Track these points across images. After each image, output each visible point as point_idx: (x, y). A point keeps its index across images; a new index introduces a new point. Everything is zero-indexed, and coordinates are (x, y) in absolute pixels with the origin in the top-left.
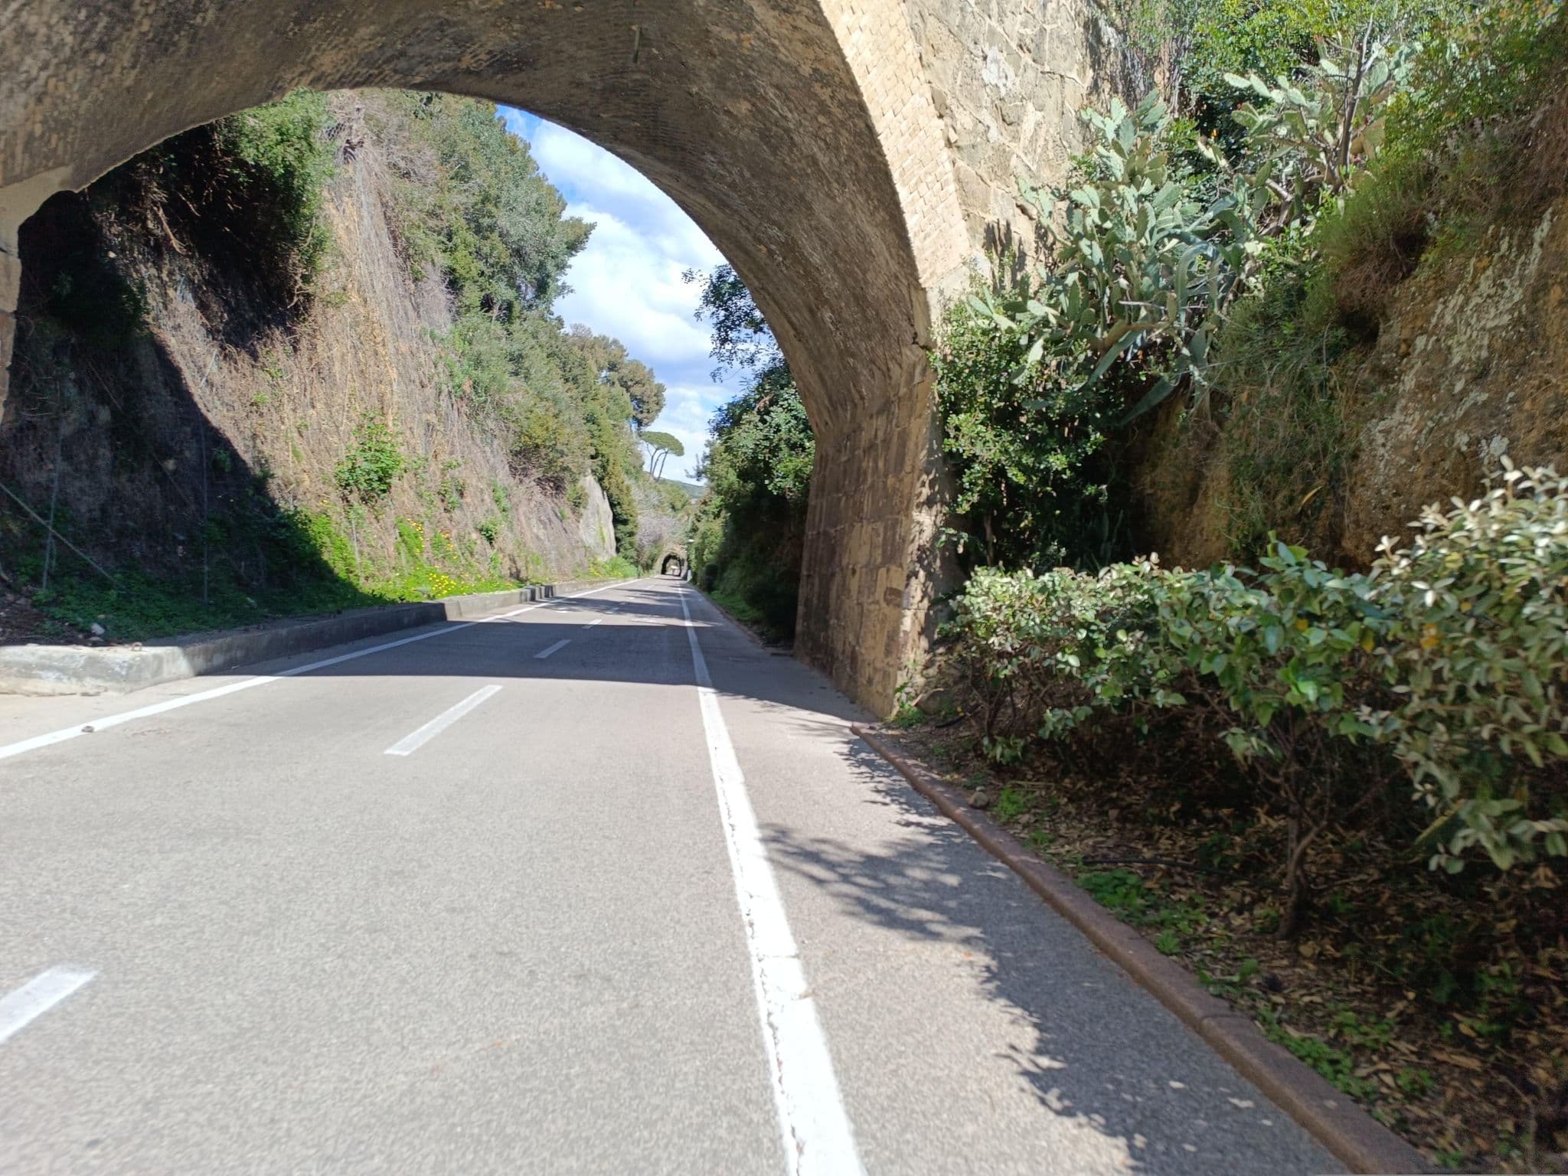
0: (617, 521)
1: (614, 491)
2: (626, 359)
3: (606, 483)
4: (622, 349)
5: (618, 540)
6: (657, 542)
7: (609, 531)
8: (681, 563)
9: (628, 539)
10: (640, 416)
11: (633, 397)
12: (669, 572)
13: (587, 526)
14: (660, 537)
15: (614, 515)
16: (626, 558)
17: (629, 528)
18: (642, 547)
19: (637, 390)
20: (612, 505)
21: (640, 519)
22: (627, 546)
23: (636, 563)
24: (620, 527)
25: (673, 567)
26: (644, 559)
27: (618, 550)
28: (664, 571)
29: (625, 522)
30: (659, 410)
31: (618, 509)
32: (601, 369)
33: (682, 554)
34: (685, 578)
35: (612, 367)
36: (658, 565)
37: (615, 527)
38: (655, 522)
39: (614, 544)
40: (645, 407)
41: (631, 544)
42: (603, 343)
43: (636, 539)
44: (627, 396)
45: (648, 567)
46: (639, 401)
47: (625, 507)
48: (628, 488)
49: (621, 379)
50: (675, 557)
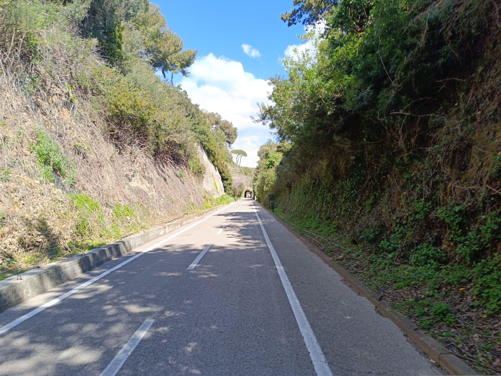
0: (223, 179)
1: (221, 167)
2: (222, 120)
3: (216, 163)
4: (220, 116)
5: (225, 187)
6: (241, 186)
7: (220, 184)
8: (251, 193)
9: (229, 186)
10: (229, 140)
11: (226, 134)
12: (247, 196)
13: (208, 182)
14: (242, 184)
15: (222, 177)
16: (229, 194)
17: (229, 182)
18: (235, 189)
19: (227, 131)
20: (220, 173)
21: (233, 178)
22: (229, 189)
23: (234, 196)
24: (225, 182)
25: (248, 195)
26: (237, 193)
27: (225, 191)
28: (245, 196)
29: (227, 180)
30: (236, 137)
31: (223, 174)
32: (213, 125)
33: (251, 190)
34: (254, 198)
35: (217, 123)
36: (243, 195)
37: (223, 182)
38: (239, 178)
39: (223, 189)
40: (231, 136)
41: (230, 188)
42: (213, 115)
43: (232, 186)
44: (223, 133)
45: (239, 196)
46: (228, 135)
47: (226, 173)
48: (226, 165)
49: (220, 127)
50: (248, 191)
